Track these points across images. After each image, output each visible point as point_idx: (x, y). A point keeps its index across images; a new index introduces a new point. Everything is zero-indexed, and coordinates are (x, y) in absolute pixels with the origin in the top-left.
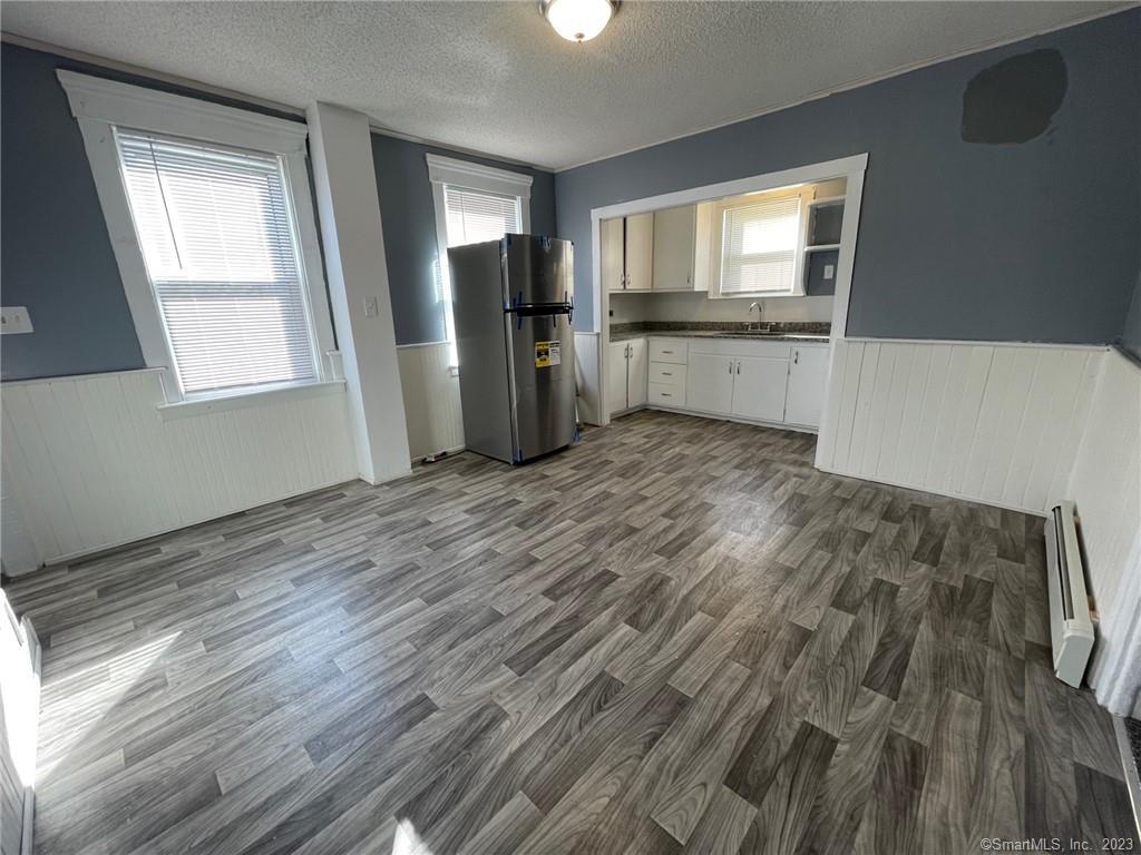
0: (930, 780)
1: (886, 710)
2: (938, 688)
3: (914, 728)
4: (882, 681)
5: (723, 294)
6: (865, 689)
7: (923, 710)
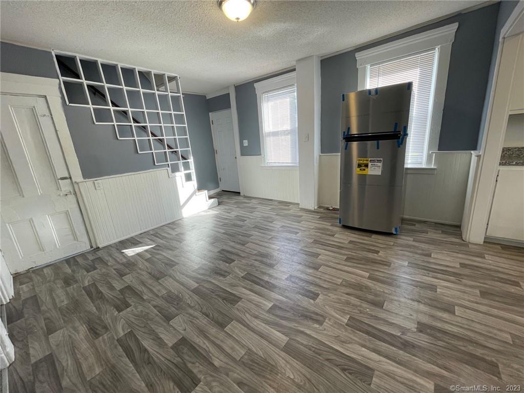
0: (88, 334)
1: (116, 334)
2: (108, 363)
3: (104, 340)
4: (128, 339)
6: (129, 330)
7: (106, 348)
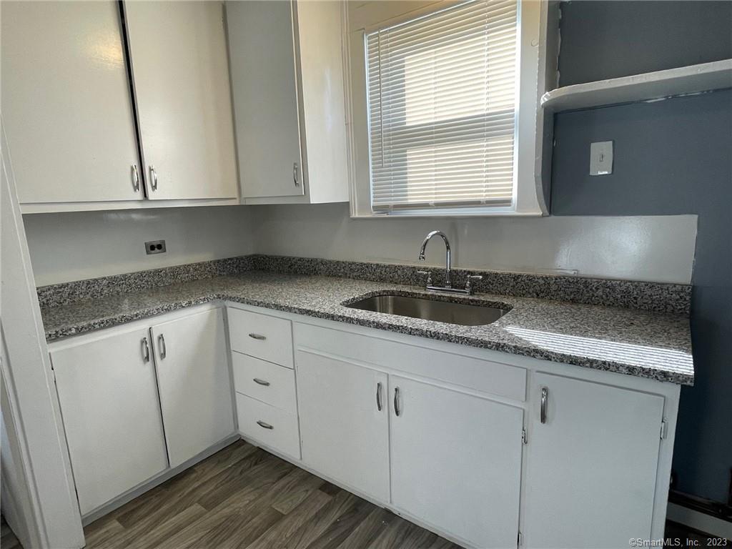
5: (376, 208)
